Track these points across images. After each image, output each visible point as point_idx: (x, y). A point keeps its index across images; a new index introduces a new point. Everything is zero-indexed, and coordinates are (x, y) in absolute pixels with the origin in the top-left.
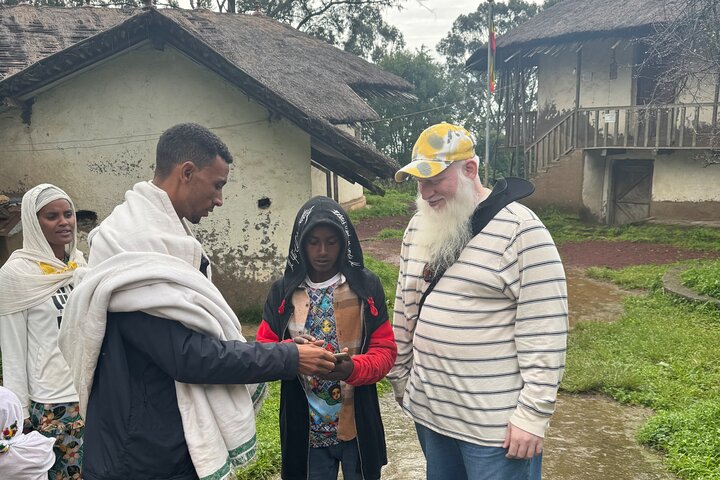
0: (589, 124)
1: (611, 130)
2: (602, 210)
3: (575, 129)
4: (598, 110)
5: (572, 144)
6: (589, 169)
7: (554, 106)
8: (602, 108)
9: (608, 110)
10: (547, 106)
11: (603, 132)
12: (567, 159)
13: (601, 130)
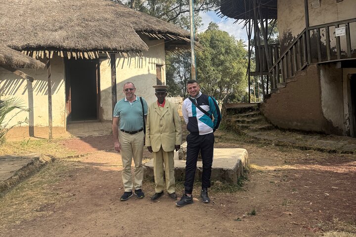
0: (320, 43)
1: (344, 46)
2: (345, 123)
3: (308, 49)
4: (327, 26)
5: (307, 60)
6: (326, 82)
7: (290, 34)
8: (332, 24)
9: (338, 24)
10: (285, 35)
11: (336, 50)
12: (303, 74)
13: (334, 48)
